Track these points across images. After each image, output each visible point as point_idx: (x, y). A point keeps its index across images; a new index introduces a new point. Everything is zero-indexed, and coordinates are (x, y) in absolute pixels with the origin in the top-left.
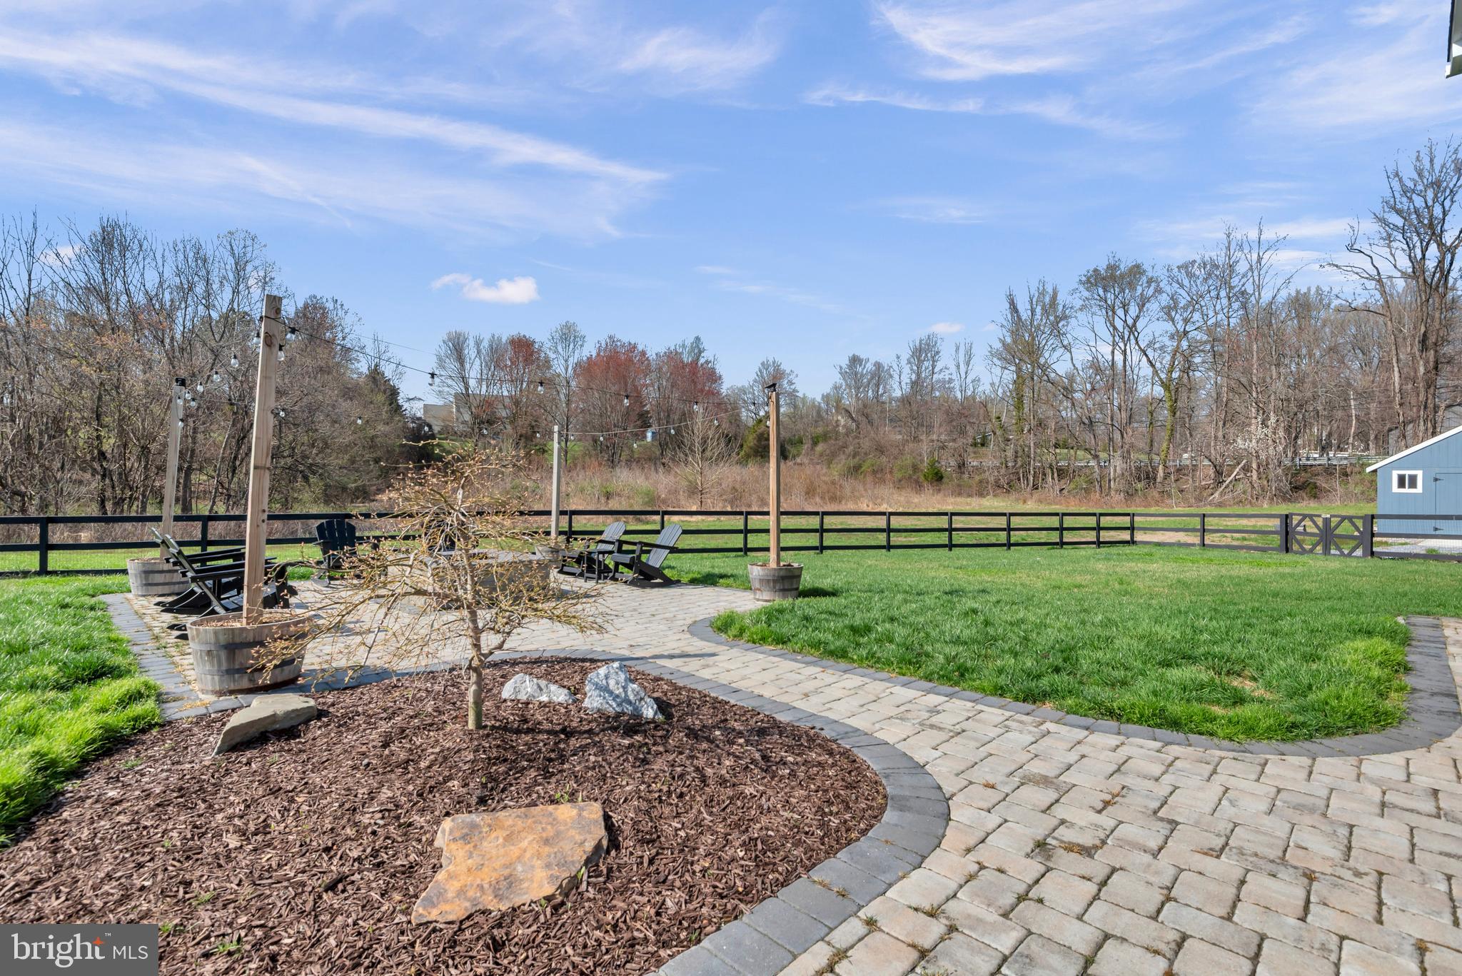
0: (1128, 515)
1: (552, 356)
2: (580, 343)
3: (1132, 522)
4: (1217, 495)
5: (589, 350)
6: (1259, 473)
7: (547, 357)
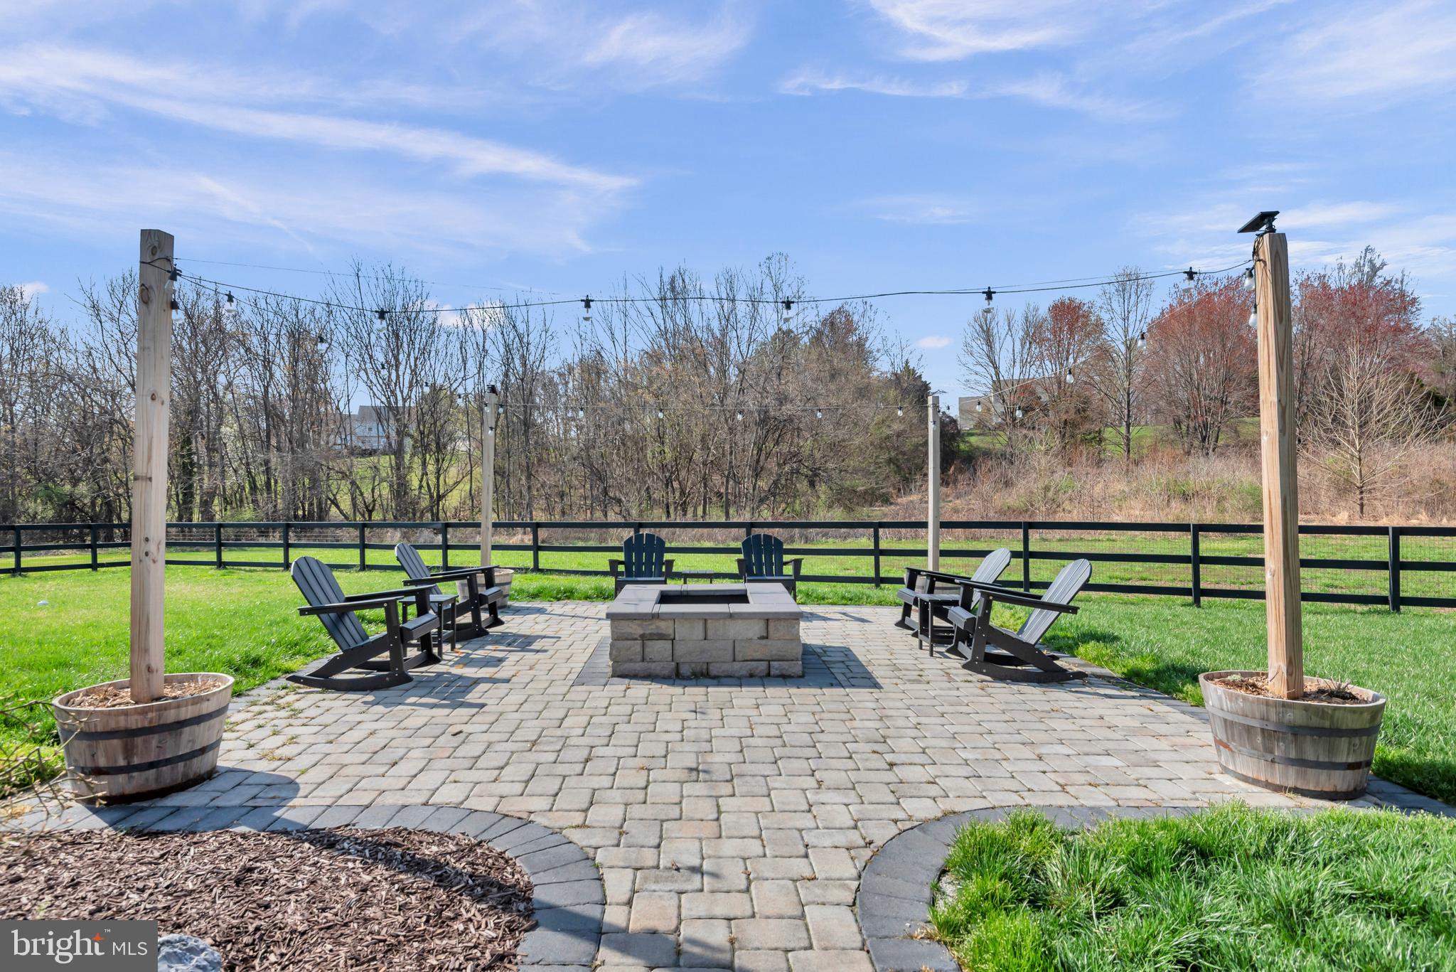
1: (1105, 317)
2: (1144, 292)
5: (1158, 302)
7: (1099, 319)
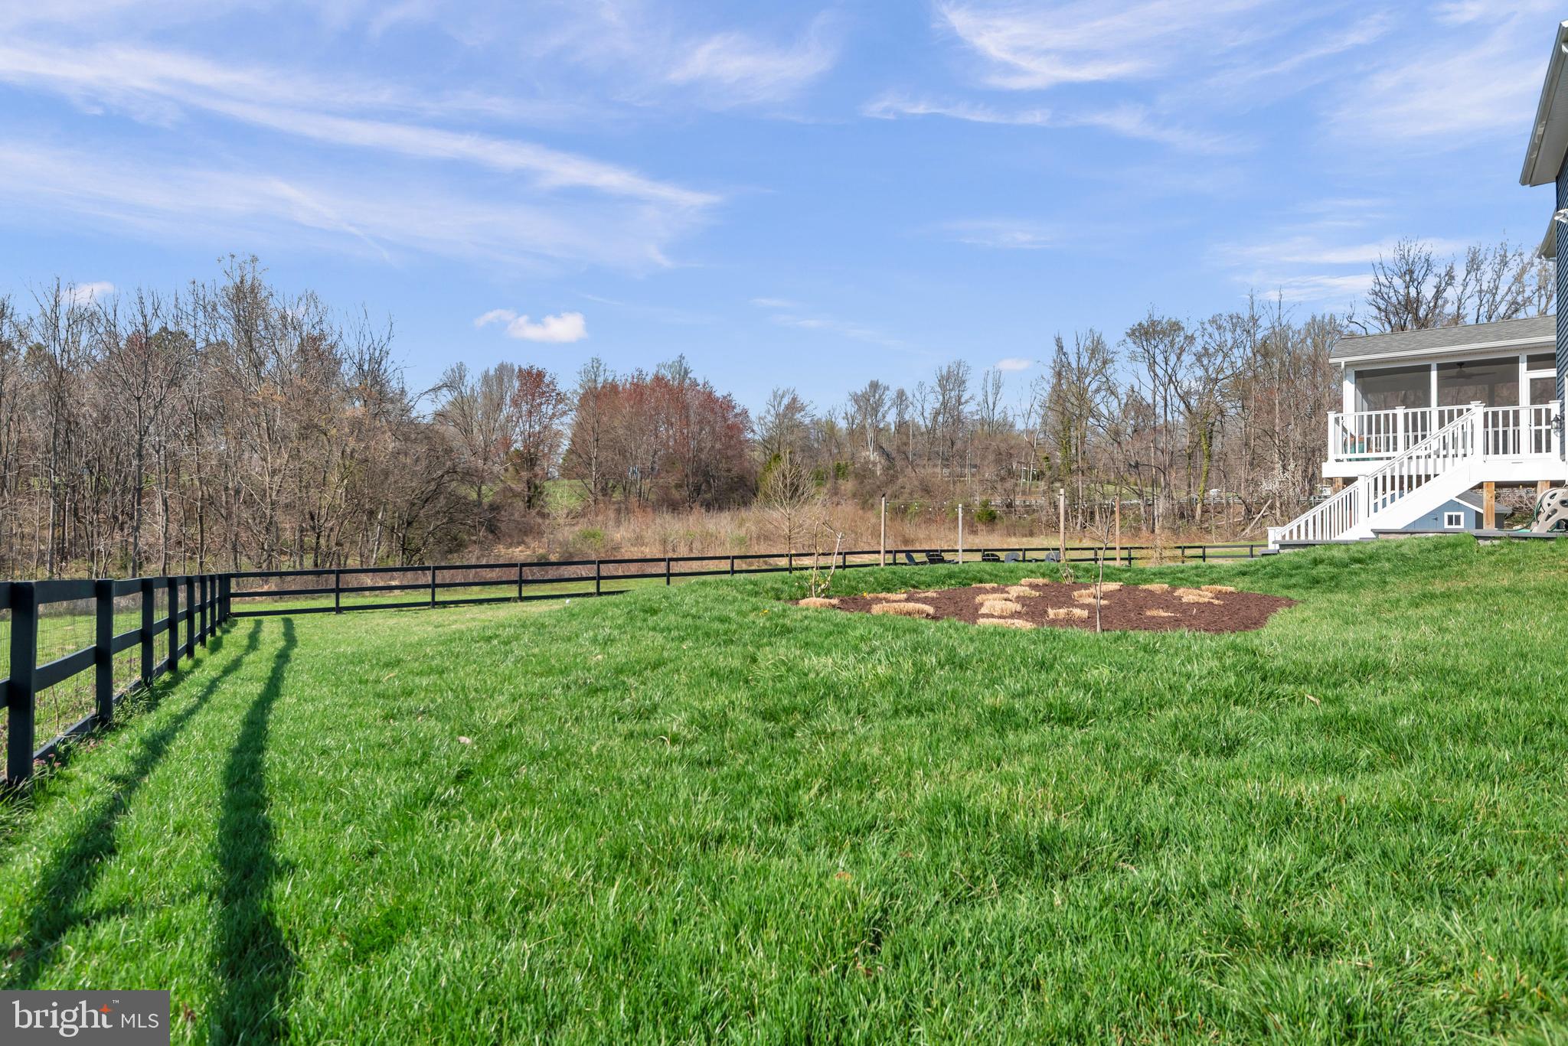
0: (1201, 547)
3: (1204, 552)
4: (1248, 530)
6: (1282, 511)
